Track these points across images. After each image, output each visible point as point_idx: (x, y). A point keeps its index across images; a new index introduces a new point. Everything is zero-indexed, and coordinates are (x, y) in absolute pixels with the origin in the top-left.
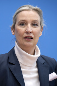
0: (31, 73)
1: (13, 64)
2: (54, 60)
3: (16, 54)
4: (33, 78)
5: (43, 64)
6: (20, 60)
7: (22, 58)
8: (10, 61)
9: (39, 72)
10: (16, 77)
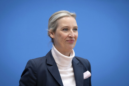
0: (68, 73)
1: (51, 65)
2: (87, 60)
3: (53, 56)
4: (70, 77)
5: (78, 64)
6: (57, 61)
7: (59, 60)
8: (48, 63)
9: (74, 71)
10: (54, 77)
